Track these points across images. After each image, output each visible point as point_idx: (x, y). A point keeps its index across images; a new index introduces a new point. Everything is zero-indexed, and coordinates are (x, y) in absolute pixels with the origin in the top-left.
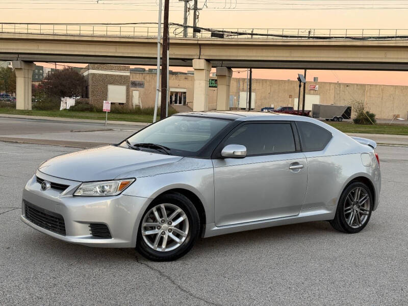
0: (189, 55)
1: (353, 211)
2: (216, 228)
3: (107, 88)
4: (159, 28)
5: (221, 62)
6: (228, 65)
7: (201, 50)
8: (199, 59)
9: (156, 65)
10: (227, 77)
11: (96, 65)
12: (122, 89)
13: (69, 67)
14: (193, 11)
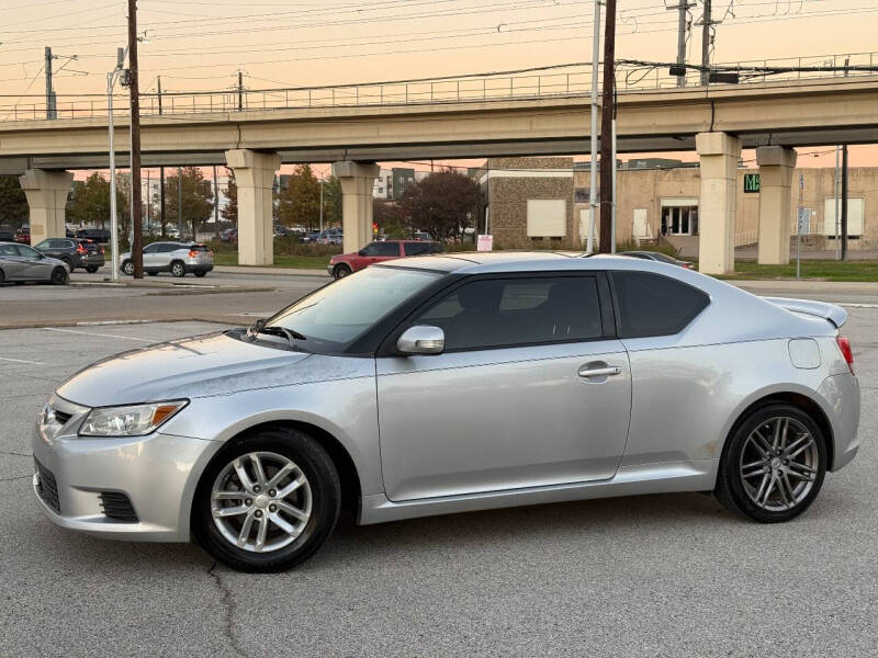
0: (688, 126)
1: (771, 472)
2: (389, 505)
3: (526, 207)
4: (596, 73)
5: (767, 136)
6: (786, 142)
7: (716, 112)
8: (711, 131)
9: (589, 153)
10: (783, 169)
11: (503, 160)
12: (557, 207)
13: (450, 167)
14: (702, 27)
